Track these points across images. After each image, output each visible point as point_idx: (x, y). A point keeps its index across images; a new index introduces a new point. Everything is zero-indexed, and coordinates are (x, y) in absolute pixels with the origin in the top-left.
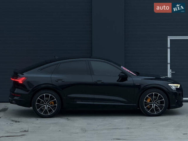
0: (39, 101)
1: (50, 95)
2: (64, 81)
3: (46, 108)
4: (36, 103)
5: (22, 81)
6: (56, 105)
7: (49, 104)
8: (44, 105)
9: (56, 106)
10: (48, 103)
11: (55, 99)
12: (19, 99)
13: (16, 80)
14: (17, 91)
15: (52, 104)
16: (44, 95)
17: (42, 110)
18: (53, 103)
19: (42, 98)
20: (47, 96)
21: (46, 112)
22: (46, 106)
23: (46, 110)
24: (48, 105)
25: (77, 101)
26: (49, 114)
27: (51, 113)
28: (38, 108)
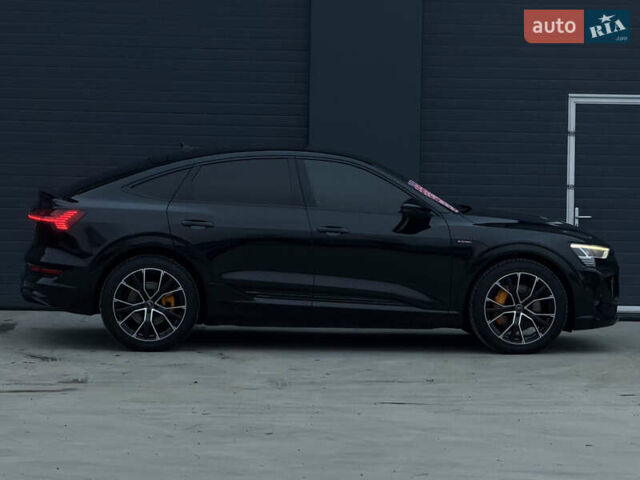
0: (124, 293)
1: (163, 272)
2: (210, 224)
3: (148, 317)
4: (115, 300)
5: (68, 223)
6: (184, 307)
7: (160, 302)
8: (143, 306)
9: (182, 310)
10: (154, 300)
11: (181, 288)
12: (56, 285)
13: (47, 219)
14: (51, 256)
15: (168, 305)
16: (144, 270)
17: (132, 324)
18: (172, 300)
19: (136, 281)
20: (153, 277)
21: (147, 331)
22: (149, 312)
23: (148, 323)
24: (156, 307)
25: (255, 295)
26: (158, 338)
27: (166, 334)
28: (122, 315)
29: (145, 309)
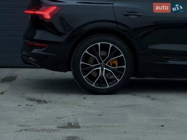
0: (87, 58)
1: (111, 45)
2: (141, 14)
3: (102, 73)
4: (81, 63)
5: (50, 14)
6: (124, 67)
7: (109, 64)
8: (98, 66)
9: (123, 69)
10: (105, 62)
11: (122, 55)
12: (44, 53)
13: (38, 12)
14: (39, 35)
15: (114, 65)
16: (99, 44)
17: (92, 78)
18: (116, 63)
19: (94, 51)
20: (105, 48)
21: (101, 82)
22: (102, 70)
23: (102, 77)
24: (107, 67)
25: (169, 59)
26: (108, 86)
27: (113, 83)
28: (85, 72)
29: (100, 68)
